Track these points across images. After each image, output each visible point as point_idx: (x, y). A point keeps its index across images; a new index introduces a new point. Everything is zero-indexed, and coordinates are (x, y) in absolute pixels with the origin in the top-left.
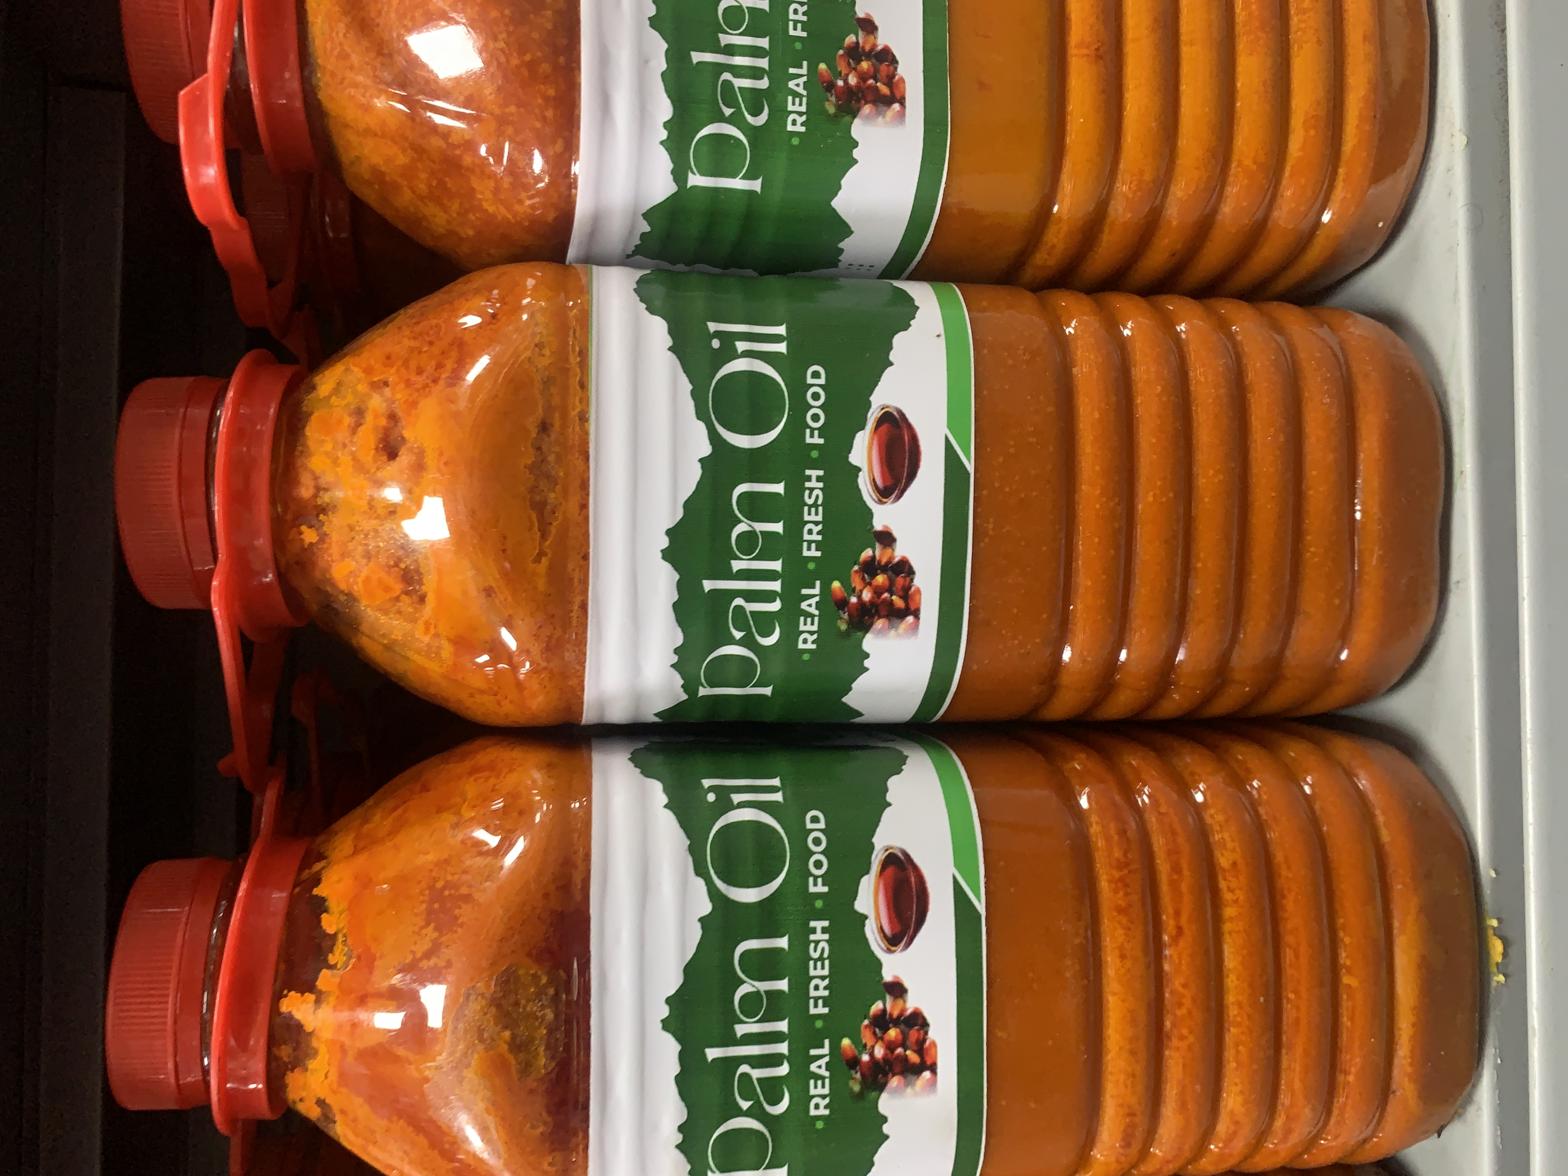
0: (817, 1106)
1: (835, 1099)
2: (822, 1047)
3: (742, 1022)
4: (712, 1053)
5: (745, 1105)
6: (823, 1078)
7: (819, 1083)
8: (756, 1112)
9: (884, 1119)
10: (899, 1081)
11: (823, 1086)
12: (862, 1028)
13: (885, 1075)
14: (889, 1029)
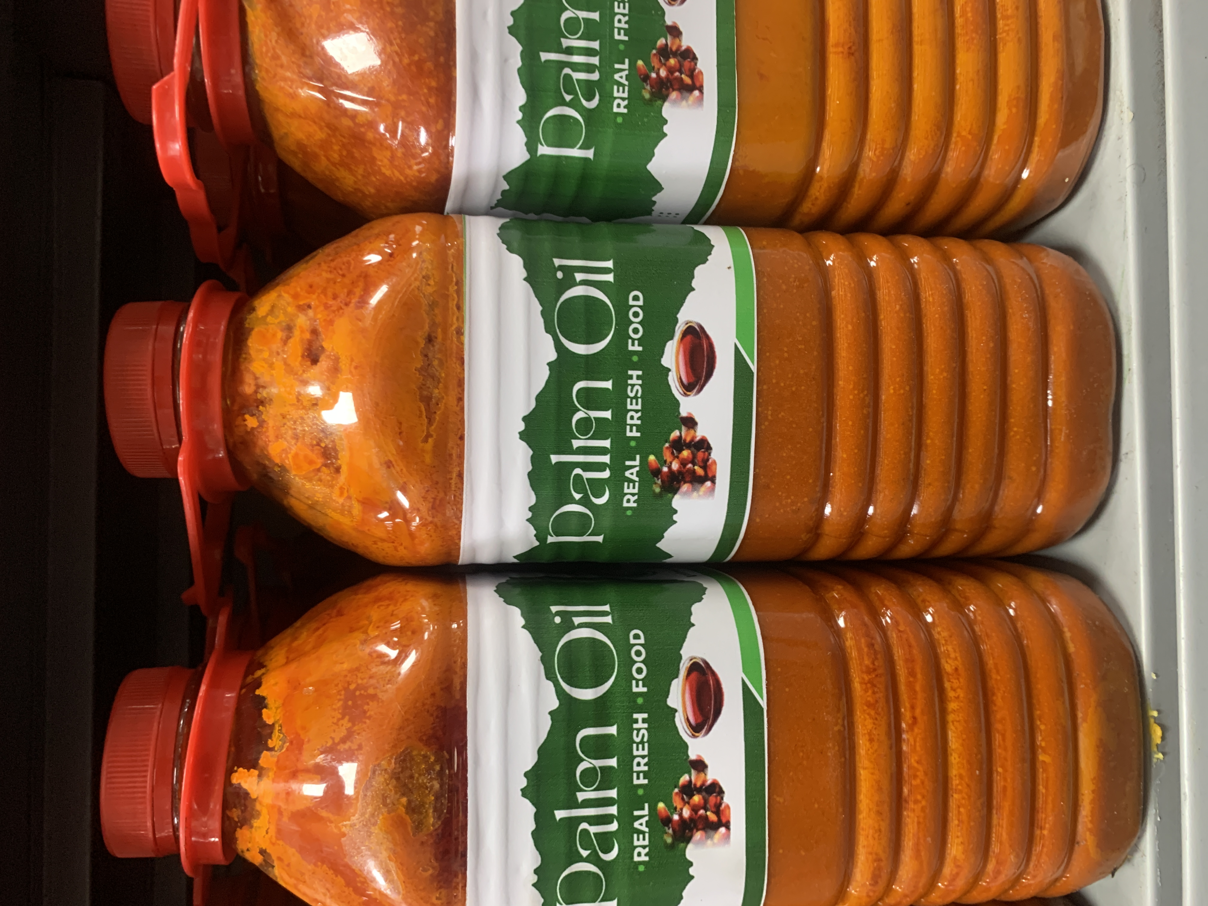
0: (639, 854)
1: (653, 847)
2: (643, 809)
3: (582, 790)
4: (560, 814)
5: (585, 853)
6: (643, 833)
7: (641, 836)
8: (594, 859)
9: (691, 864)
10: (701, 836)
11: (644, 839)
12: (673, 794)
13: (691, 830)
14: (694, 795)
